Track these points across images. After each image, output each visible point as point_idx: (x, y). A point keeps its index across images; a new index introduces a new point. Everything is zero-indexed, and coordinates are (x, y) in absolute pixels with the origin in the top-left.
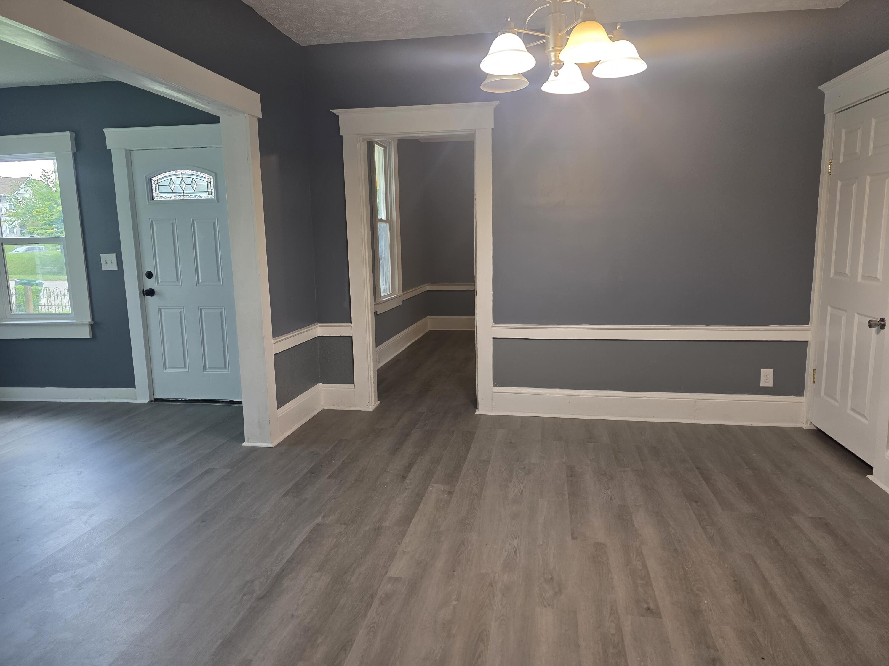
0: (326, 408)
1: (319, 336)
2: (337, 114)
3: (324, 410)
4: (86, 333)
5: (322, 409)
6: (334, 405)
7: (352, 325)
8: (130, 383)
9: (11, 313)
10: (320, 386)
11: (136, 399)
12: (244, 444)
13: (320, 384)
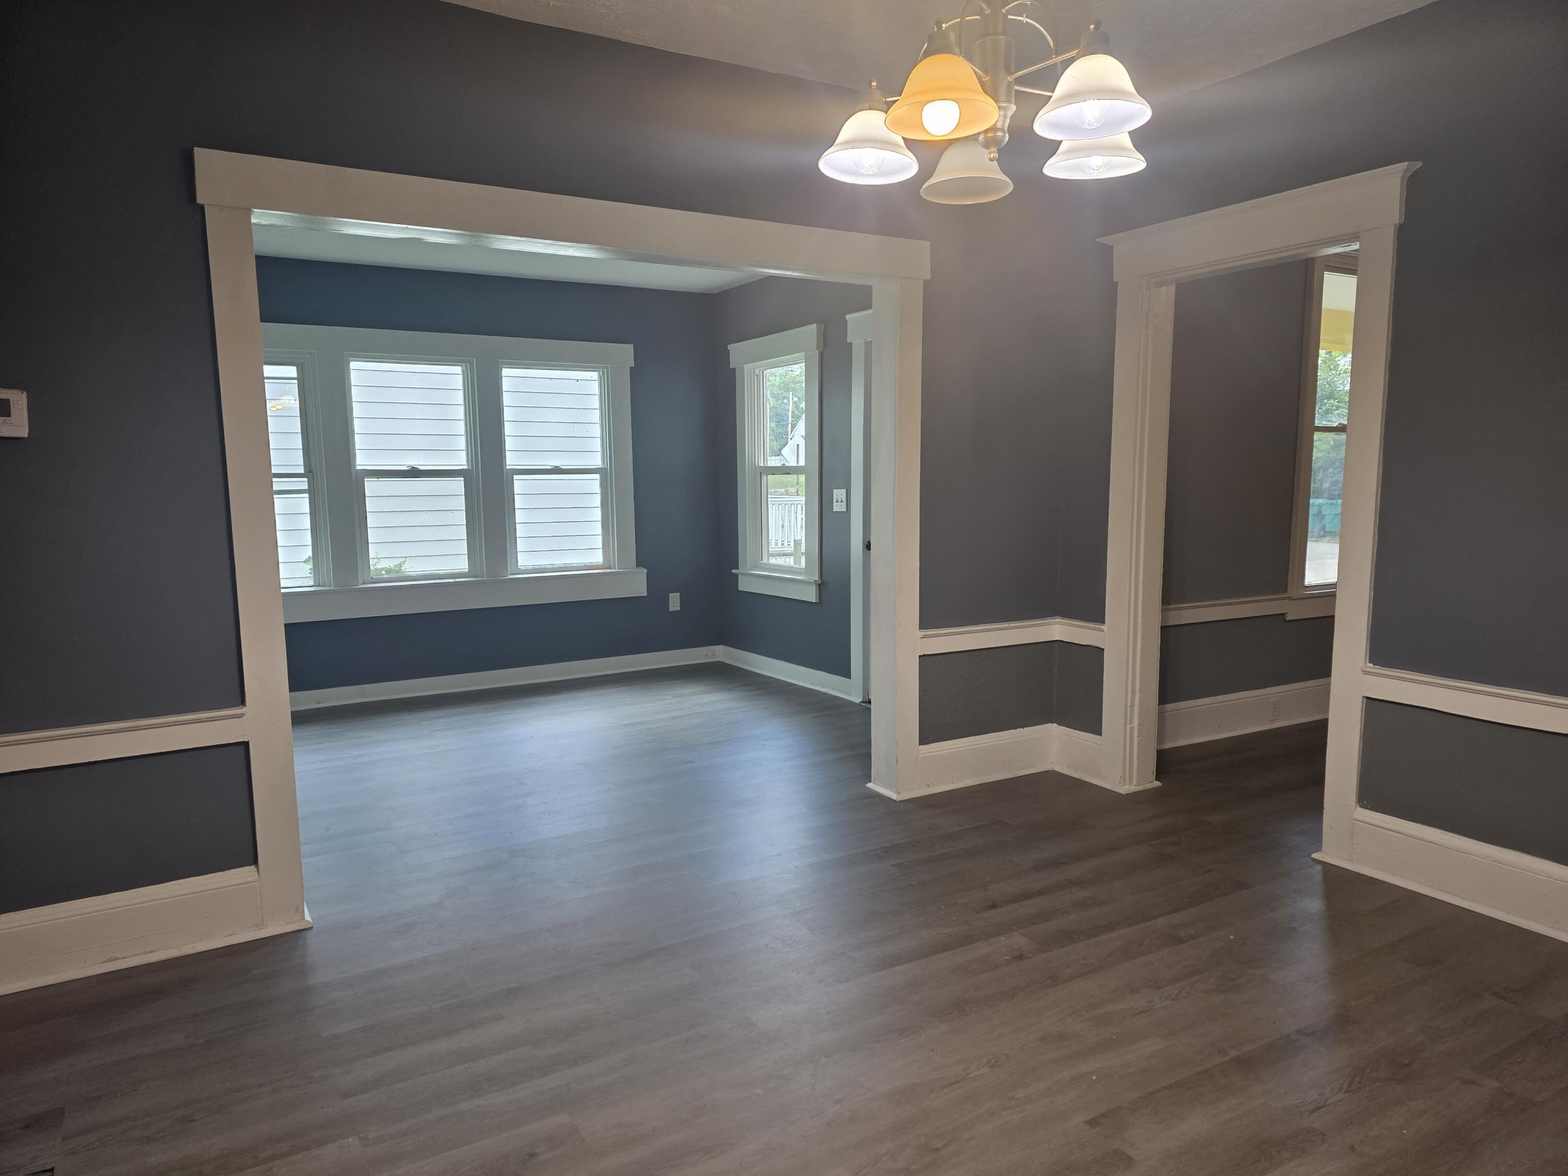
0: (1057, 769)
1: (1057, 641)
2: (1110, 245)
3: (1054, 771)
4: (811, 595)
5: (1049, 767)
6: (1069, 767)
7: (1105, 627)
8: (844, 671)
9: (762, 560)
10: (1053, 730)
11: (850, 695)
12: (869, 785)
13: (1054, 724)
